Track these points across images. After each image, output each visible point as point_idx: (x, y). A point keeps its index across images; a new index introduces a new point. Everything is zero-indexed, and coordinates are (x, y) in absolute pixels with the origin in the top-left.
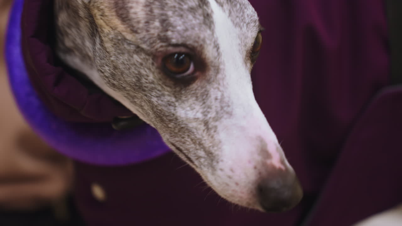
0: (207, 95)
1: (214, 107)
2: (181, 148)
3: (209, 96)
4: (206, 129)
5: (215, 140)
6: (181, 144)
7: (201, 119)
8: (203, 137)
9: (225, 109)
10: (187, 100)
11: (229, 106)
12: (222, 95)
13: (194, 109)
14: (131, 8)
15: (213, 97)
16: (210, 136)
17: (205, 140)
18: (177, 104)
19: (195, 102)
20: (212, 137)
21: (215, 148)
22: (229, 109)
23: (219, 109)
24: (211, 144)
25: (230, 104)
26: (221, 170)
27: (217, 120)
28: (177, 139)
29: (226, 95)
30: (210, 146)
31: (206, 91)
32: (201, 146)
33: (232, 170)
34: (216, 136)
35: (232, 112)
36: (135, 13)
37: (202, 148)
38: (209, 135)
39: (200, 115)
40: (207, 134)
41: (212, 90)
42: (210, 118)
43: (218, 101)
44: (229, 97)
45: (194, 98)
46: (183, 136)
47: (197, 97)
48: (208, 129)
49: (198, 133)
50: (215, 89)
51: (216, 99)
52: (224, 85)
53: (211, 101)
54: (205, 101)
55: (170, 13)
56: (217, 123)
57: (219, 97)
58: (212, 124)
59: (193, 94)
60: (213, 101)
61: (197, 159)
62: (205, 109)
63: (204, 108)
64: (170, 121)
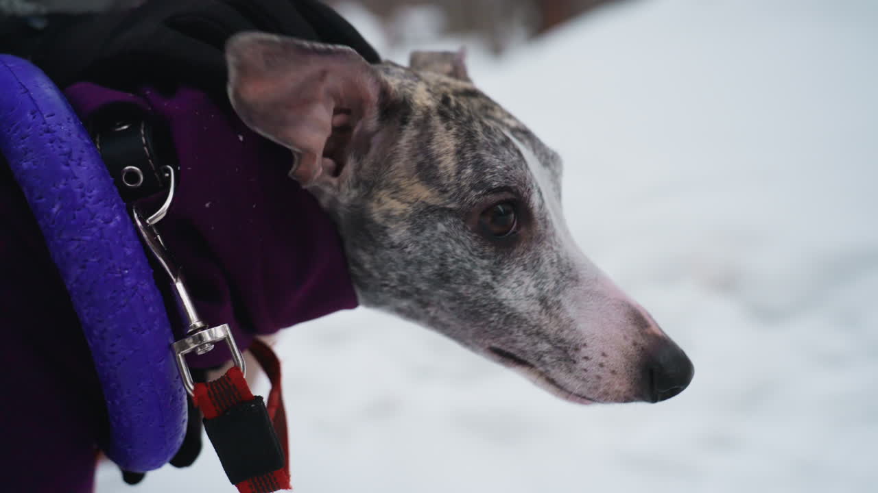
0: (538, 259)
1: (550, 275)
2: (512, 351)
3: (541, 260)
4: (544, 308)
5: (561, 320)
6: (510, 344)
7: (535, 296)
8: (541, 321)
9: (567, 274)
10: (510, 274)
11: (570, 270)
12: (558, 257)
13: (523, 283)
14: (440, 162)
15: (547, 261)
16: (553, 318)
17: (546, 325)
18: (495, 284)
19: (523, 273)
20: (557, 317)
21: (566, 332)
22: (573, 274)
23: (558, 276)
24: (556, 329)
25: (571, 266)
26: (586, 358)
27: (558, 293)
28: (503, 339)
29: (562, 255)
30: (557, 331)
31: (535, 254)
32: (541, 336)
33: (604, 355)
34: (563, 316)
35: (577, 276)
36: (445, 168)
37: (543, 339)
38: (551, 315)
39: (532, 290)
40: (548, 315)
41: (544, 251)
42: (548, 290)
43: (555, 265)
44: (567, 258)
45: (521, 268)
46: (510, 330)
47: (525, 265)
48: (547, 308)
49: (532, 318)
50: (547, 249)
51: (552, 263)
52: (556, 243)
53: (546, 267)
54: (537, 268)
55: (483, 152)
56: (561, 297)
57: (555, 261)
58: (552, 299)
59: (519, 261)
60: (549, 267)
61: (539, 360)
62: (539, 281)
63: (537, 279)
64: (492, 311)
